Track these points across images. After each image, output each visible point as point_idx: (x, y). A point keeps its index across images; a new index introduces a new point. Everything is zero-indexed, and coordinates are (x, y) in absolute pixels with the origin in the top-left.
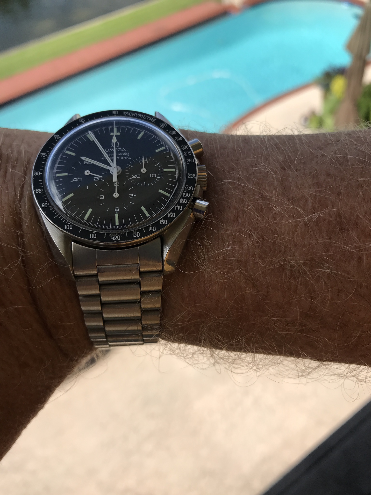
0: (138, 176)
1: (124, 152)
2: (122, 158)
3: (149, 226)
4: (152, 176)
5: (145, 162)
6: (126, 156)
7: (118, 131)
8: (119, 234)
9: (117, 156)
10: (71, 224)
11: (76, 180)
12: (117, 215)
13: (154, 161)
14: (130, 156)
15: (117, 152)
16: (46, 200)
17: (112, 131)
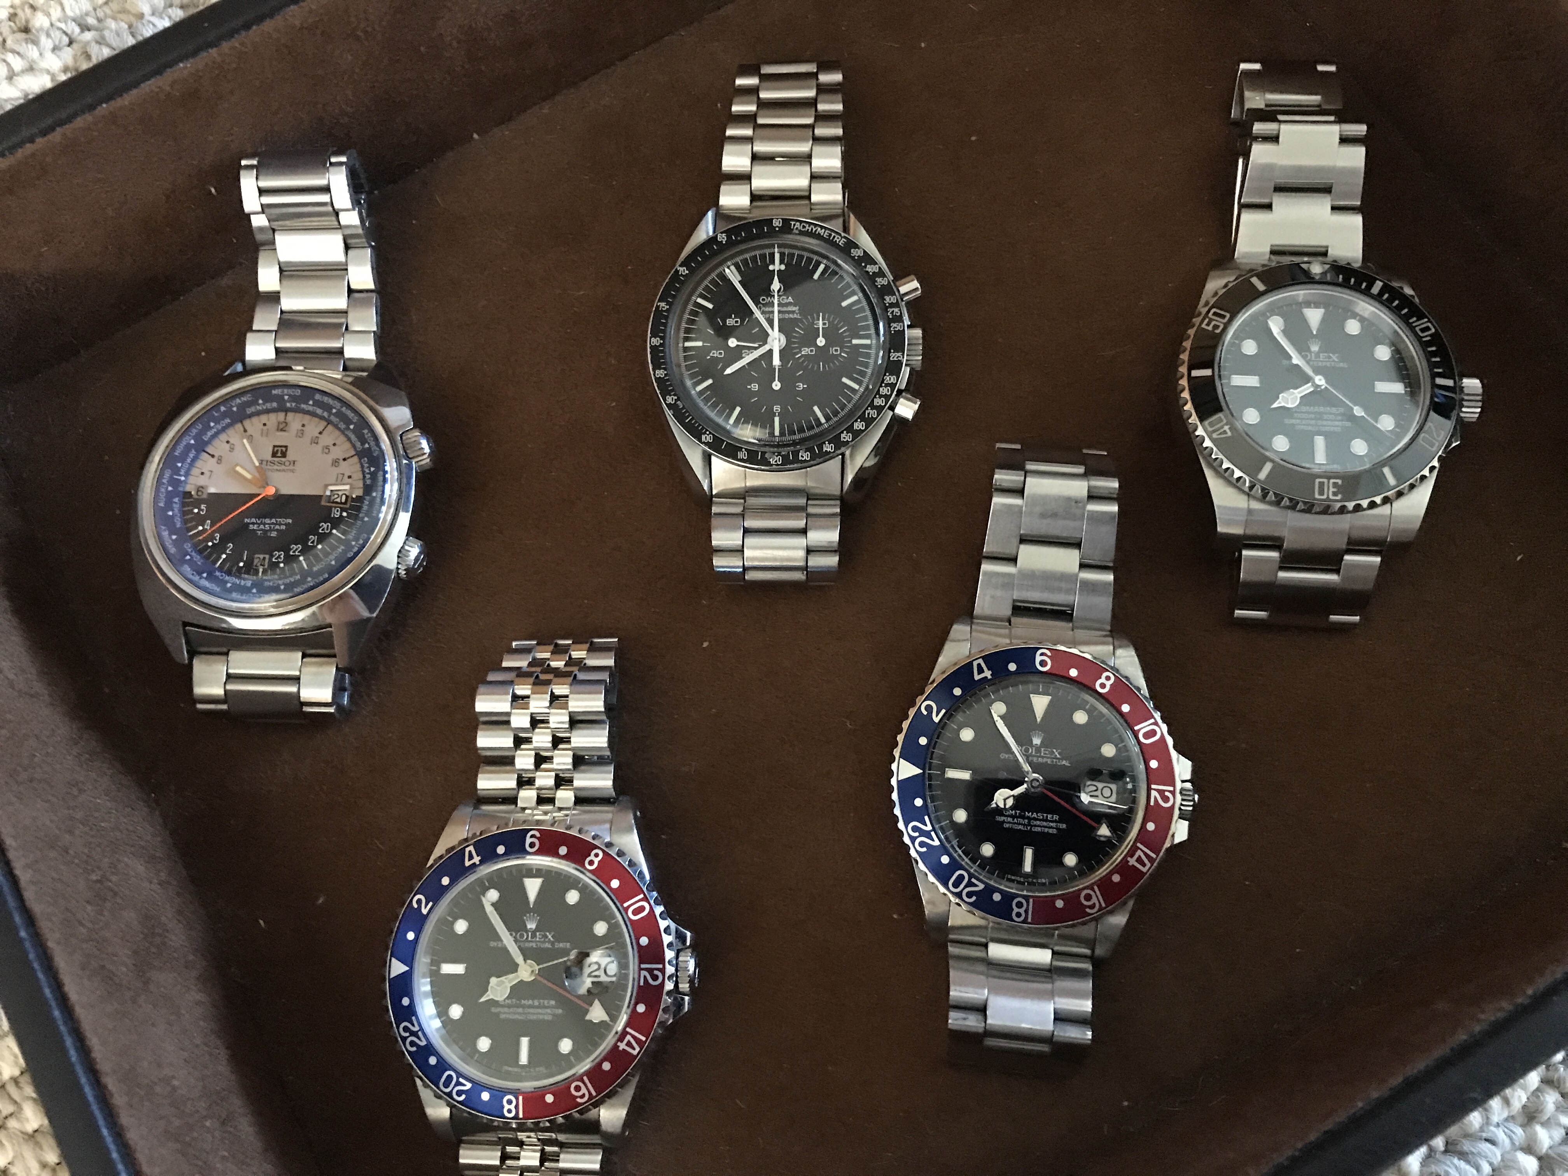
0: (812, 351)
1: (790, 304)
2: (787, 316)
3: (824, 443)
4: (832, 351)
5: (824, 324)
6: (793, 312)
7: (781, 262)
8: (779, 454)
9: (779, 312)
10: (710, 433)
11: (715, 354)
12: (777, 419)
13: (839, 322)
14: (801, 312)
15: (779, 305)
16: (672, 390)
17: (773, 262)
